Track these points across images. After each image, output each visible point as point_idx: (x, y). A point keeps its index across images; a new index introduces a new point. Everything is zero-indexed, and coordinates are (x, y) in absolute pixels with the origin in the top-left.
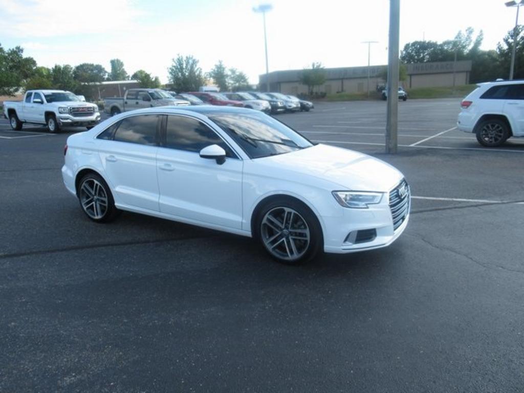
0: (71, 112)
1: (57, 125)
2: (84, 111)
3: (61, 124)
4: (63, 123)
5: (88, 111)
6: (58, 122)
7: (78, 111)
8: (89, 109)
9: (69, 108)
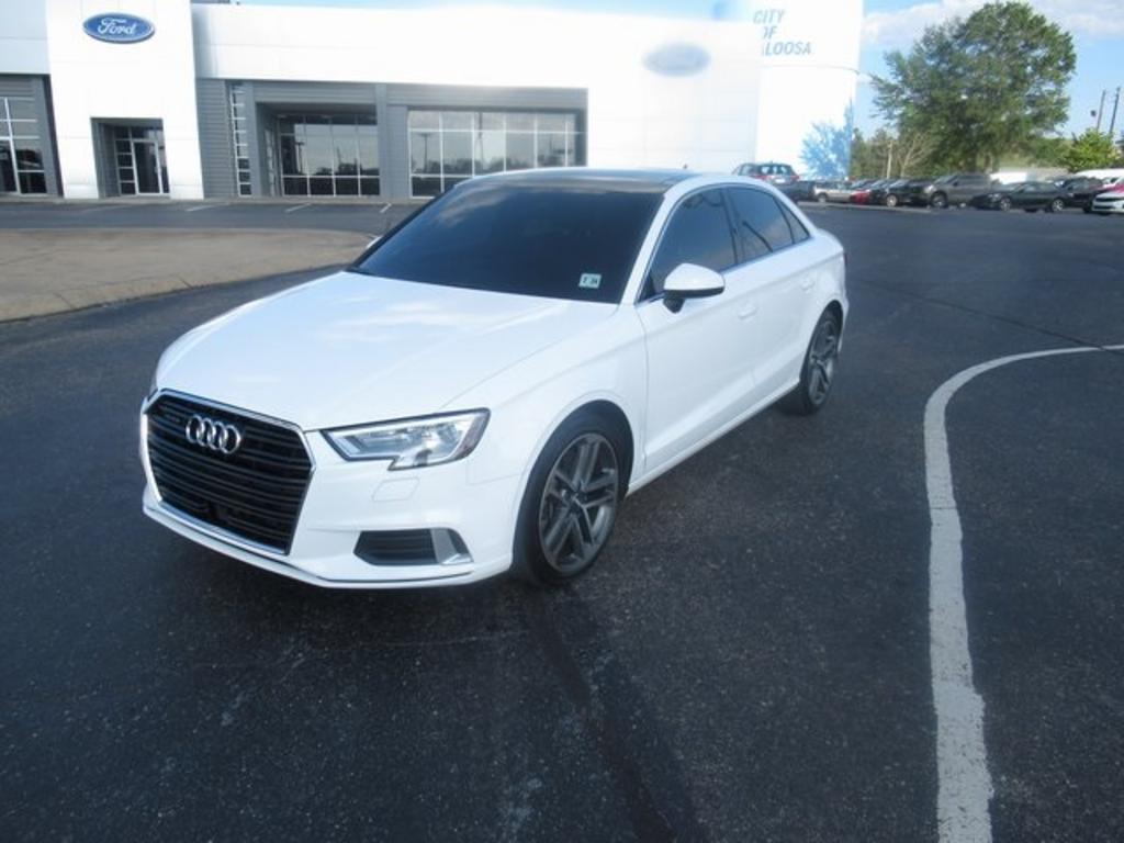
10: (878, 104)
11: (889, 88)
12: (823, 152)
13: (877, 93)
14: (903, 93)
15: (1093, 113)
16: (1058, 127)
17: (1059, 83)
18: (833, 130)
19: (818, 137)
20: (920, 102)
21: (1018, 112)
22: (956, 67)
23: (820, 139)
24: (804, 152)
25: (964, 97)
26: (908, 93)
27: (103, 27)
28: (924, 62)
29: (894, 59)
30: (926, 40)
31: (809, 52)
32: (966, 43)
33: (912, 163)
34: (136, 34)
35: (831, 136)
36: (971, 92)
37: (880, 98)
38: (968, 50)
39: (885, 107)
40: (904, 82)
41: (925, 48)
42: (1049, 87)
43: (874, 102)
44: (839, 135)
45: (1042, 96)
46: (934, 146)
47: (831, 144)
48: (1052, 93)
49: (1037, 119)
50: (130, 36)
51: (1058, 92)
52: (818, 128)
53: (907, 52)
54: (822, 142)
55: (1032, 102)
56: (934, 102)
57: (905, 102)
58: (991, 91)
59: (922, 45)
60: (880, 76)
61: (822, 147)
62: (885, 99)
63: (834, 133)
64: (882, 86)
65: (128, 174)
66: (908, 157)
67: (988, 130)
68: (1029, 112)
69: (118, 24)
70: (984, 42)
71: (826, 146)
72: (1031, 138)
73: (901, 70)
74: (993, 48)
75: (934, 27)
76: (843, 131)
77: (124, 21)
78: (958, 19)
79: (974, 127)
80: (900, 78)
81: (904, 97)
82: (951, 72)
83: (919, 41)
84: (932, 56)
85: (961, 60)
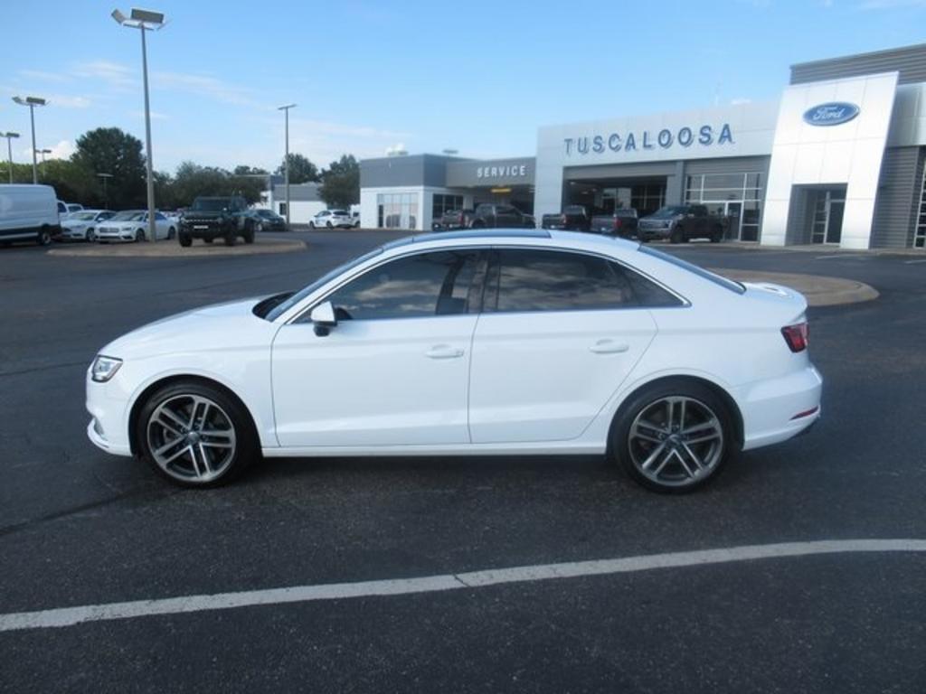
27: (818, 115)
34: (842, 117)
50: (837, 119)
65: (820, 228)
69: (830, 111)
77: (835, 108)
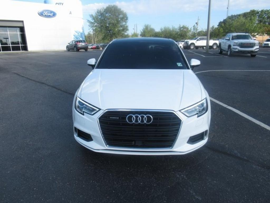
0: (239, 46)
1: (231, 52)
2: (248, 45)
3: (233, 52)
4: (234, 51)
5: (251, 45)
6: (231, 50)
7: (244, 45)
8: (251, 44)
9: (239, 43)
10: (90, 26)
11: (91, 23)
12: (79, 38)
13: (89, 24)
14: (95, 24)
15: (133, 29)
16: (127, 32)
17: (126, 22)
18: (80, 33)
19: (77, 34)
20: (99, 26)
21: (119, 29)
22: (105, 18)
23: (77, 35)
24: (74, 38)
25: (108, 25)
26: (96, 24)
28: (98, 17)
29: (91, 16)
30: (98, 12)
31: (71, 14)
32: (107, 13)
33: (97, 40)
35: (80, 34)
36: (109, 24)
37: (90, 25)
38: (107, 15)
39: (92, 27)
40: (95, 21)
41: (98, 14)
42: (124, 23)
43: (89, 26)
44: (81, 34)
45: (123, 25)
46: (103, 36)
47: (80, 36)
48: (125, 25)
49: (123, 30)
51: (126, 24)
52: (76, 32)
53: (94, 15)
54: (78, 35)
55: (121, 26)
56: (102, 26)
57: (96, 26)
58: (113, 24)
59: (97, 13)
60: (89, 20)
61: (78, 37)
62: (91, 25)
63: (81, 33)
64: (90, 22)
66: (96, 38)
67: (114, 33)
68: (121, 28)
70: (110, 13)
71: (79, 36)
72: (123, 34)
73: (94, 19)
74: (112, 14)
75: (99, 9)
76: (82, 33)
78: (103, 8)
79: (111, 32)
80: (94, 20)
81: (95, 25)
82: (104, 19)
83: (96, 12)
84: (99, 16)
85: (106, 17)
